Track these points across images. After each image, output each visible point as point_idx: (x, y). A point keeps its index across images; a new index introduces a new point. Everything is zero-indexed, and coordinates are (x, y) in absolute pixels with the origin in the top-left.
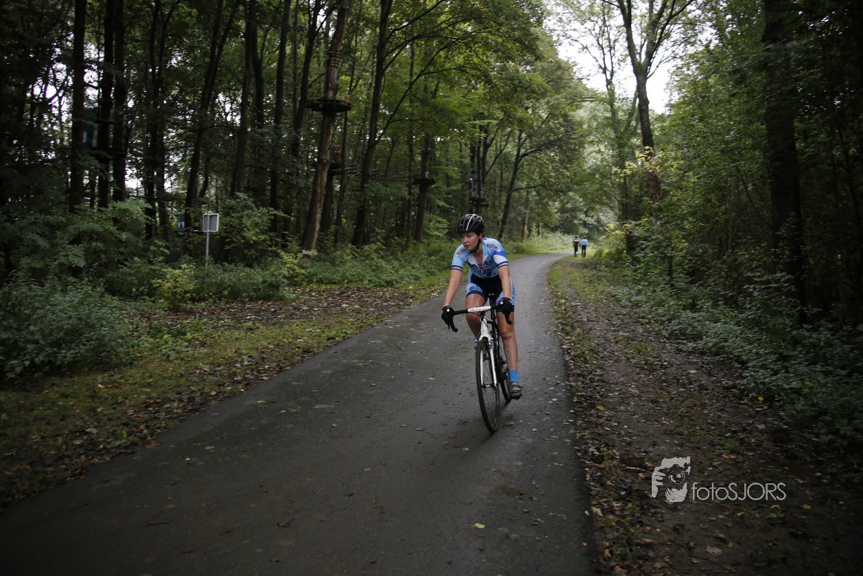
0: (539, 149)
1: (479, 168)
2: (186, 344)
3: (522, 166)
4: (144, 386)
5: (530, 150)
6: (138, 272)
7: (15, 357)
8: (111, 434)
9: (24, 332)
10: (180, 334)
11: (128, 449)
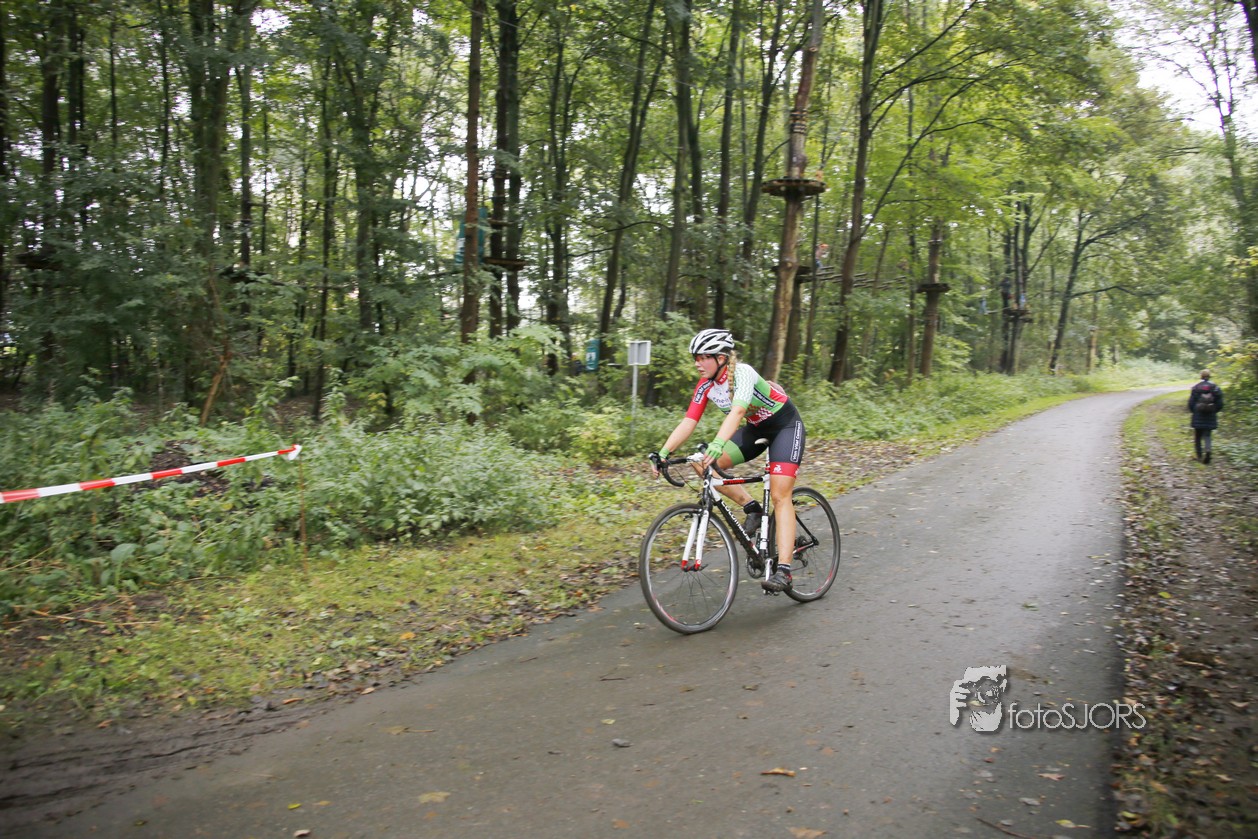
0: (1111, 232)
1: (1017, 264)
2: (617, 506)
3: (1085, 259)
4: (574, 550)
5: (1096, 235)
6: (547, 418)
7: (430, 512)
8: (547, 597)
9: (437, 484)
10: (607, 494)
11: (569, 612)
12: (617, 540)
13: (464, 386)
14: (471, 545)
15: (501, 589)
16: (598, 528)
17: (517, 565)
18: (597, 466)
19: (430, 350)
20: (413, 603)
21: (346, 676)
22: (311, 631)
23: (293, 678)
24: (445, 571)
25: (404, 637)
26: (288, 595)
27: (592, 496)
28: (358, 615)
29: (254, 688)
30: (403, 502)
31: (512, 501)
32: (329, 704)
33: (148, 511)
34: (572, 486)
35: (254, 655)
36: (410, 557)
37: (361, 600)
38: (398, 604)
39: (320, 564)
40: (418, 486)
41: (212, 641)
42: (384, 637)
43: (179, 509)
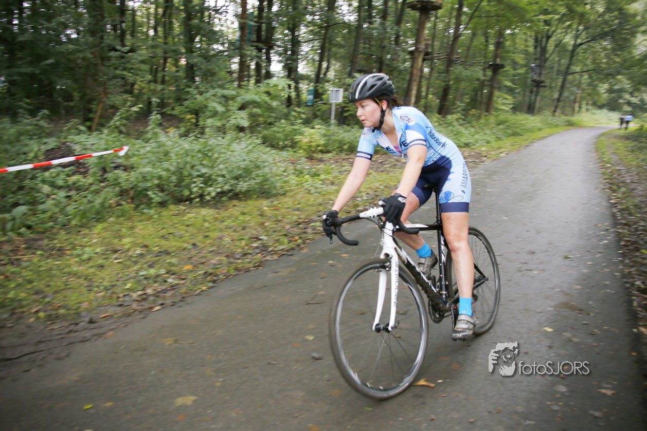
0: (594, 39)
1: (541, 55)
3: (578, 54)
4: (295, 210)
6: (284, 131)
7: (211, 186)
8: (277, 241)
9: (216, 169)
10: (315, 175)
11: (289, 252)
12: (320, 204)
13: (238, 112)
14: (234, 206)
15: (249, 235)
16: (310, 197)
17: (260, 219)
18: (310, 158)
19: (220, 92)
20: (194, 244)
21: (144, 297)
22: (128, 263)
23: (111, 298)
24: (217, 223)
25: (186, 268)
26: (120, 237)
27: (307, 176)
28: (160, 252)
29: (85, 305)
30: (195, 180)
31: (259, 180)
32: (130, 319)
33: (40, 185)
34: (296, 170)
35: (90, 279)
36: (197, 213)
37: (163, 242)
38: (185, 245)
39: (143, 217)
40: (204, 170)
41: (66, 270)
42: (173, 268)
43: (60, 182)
